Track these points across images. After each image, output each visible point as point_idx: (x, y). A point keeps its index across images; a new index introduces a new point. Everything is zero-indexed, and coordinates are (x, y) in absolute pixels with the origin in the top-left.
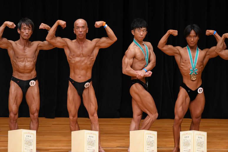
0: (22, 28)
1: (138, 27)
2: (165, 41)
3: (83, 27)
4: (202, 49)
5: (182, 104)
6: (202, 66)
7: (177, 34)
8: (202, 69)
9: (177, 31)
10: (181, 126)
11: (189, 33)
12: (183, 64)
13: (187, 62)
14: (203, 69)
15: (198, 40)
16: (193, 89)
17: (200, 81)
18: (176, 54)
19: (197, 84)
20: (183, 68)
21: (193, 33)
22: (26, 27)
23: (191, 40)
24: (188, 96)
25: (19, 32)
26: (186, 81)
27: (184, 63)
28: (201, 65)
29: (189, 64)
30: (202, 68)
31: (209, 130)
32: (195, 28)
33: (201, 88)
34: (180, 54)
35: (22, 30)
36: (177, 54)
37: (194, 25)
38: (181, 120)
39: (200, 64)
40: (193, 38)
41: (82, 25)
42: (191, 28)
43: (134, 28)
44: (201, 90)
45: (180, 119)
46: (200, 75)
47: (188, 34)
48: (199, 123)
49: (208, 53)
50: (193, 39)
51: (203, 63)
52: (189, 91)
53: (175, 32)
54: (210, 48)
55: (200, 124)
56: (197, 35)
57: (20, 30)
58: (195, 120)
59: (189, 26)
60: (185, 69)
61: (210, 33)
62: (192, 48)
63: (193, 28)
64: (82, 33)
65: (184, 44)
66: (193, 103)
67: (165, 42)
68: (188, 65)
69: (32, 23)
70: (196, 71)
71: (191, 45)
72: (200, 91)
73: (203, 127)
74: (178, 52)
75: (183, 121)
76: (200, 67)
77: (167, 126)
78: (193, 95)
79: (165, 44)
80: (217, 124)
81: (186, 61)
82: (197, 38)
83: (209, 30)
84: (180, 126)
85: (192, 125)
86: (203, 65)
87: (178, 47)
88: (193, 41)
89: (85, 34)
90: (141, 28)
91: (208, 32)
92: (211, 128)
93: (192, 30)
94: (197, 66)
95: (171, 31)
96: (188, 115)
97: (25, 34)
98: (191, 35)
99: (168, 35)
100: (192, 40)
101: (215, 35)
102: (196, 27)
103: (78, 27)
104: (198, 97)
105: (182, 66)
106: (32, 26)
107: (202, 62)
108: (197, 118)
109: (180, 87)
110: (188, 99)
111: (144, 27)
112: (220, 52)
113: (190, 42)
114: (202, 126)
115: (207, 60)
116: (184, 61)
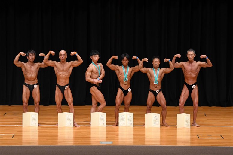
0: (29, 55)
1: (94, 55)
2: (110, 62)
3: (64, 55)
5: (120, 97)
7: (117, 59)
11: (123, 58)
14: (131, 78)
16: (126, 89)
18: (116, 70)
19: (128, 86)
21: (125, 58)
22: (31, 55)
25: (27, 58)
26: (121, 85)
32: (127, 56)
33: (130, 89)
34: (118, 70)
35: (29, 57)
37: (126, 54)
38: (119, 107)
40: (125, 61)
41: (64, 54)
42: (124, 55)
43: (92, 56)
45: (119, 106)
46: (129, 82)
48: (128, 108)
49: (133, 69)
53: (116, 57)
55: (129, 109)
56: (127, 59)
57: (28, 57)
58: (126, 106)
59: (123, 54)
60: (121, 78)
62: (125, 67)
63: (125, 56)
64: (64, 58)
65: (120, 64)
66: (126, 97)
68: (123, 76)
69: (35, 52)
70: (127, 79)
71: (125, 65)
73: (131, 110)
74: (117, 68)
76: (129, 78)
77: (112, 110)
78: (125, 92)
79: (110, 64)
80: (139, 109)
82: (127, 61)
83: (134, 57)
84: (119, 110)
85: (125, 109)
89: (65, 59)
90: (96, 55)
92: (136, 111)
96: (123, 104)
97: (31, 59)
98: (124, 59)
101: (137, 59)
103: (61, 55)
106: (35, 54)
107: (131, 74)
108: (127, 105)
109: (119, 88)
110: (123, 95)
111: (98, 54)
112: (140, 69)
113: (124, 63)
115: (133, 73)
116: (121, 74)
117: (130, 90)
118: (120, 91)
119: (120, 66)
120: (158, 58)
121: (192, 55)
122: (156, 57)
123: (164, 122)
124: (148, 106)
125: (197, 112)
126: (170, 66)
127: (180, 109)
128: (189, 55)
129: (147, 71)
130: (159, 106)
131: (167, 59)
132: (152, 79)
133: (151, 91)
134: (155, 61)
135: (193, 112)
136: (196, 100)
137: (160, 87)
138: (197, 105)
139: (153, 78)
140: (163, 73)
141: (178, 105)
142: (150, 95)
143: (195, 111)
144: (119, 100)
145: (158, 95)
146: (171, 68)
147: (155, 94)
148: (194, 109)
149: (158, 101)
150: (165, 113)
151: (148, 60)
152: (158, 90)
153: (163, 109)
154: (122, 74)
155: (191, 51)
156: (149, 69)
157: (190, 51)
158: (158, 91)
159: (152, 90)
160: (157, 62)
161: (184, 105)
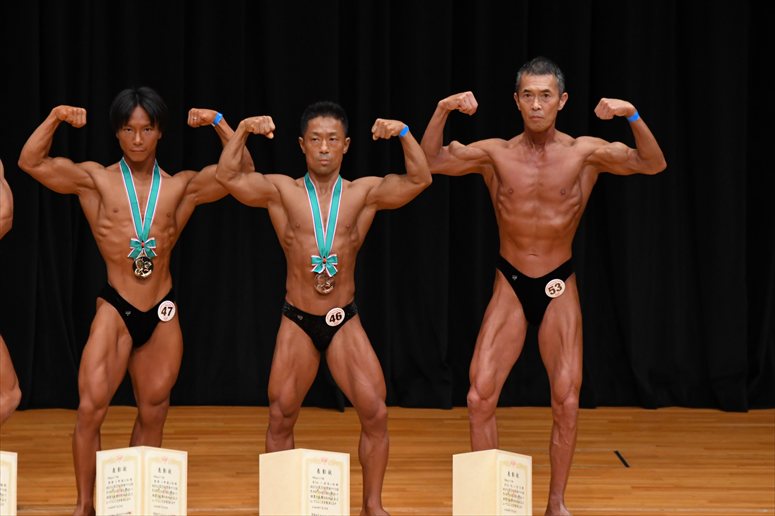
2: (42, 143)
4: (172, 171)
5: (106, 355)
6: (172, 230)
7: (84, 121)
8: (172, 238)
9: (84, 110)
10: (102, 432)
11: (127, 117)
12: (107, 223)
13: (119, 215)
14: (174, 239)
15: (159, 141)
16: (143, 307)
17: (166, 279)
18: (82, 189)
19: (156, 289)
20: (108, 236)
21: (139, 116)
23: (134, 139)
24: (127, 331)
26: (117, 279)
27: (109, 219)
28: (166, 227)
29: (126, 223)
30: (170, 236)
31: (194, 444)
32: (148, 101)
33: (168, 303)
34: (96, 189)
36: (87, 190)
37: (144, 89)
38: (100, 413)
39: (163, 221)
40: (139, 133)
42: (134, 98)
44: (168, 310)
45: (98, 407)
47: (124, 119)
48: (160, 421)
49: (191, 186)
50: (142, 138)
51: (175, 218)
52: (128, 313)
53: (78, 116)
54: (198, 169)
55: (166, 424)
56: (152, 123)
59: (127, 93)
60: (116, 239)
61: (204, 120)
62: (137, 167)
63: (139, 100)
65: (111, 154)
66: (143, 354)
67: (44, 148)
68: (124, 226)
70: (152, 246)
71: (135, 158)
72: (165, 314)
73: (176, 434)
74: (89, 180)
75: (107, 417)
76: (166, 234)
77: (53, 434)
78: (141, 325)
79: (43, 154)
80: (220, 424)
81: (116, 211)
82: (152, 135)
83: (200, 111)
84: (97, 431)
85: (139, 425)
86: (175, 225)
87: (92, 166)
88: (141, 144)
91: (194, 114)
92: (202, 439)
93: (135, 106)
94: (155, 230)
95: (63, 111)
96: (125, 393)
98: (133, 122)
99: (54, 123)
100: (138, 139)
101: (217, 125)
102: (151, 96)
104: (160, 333)
105: (104, 231)
107: (172, 215)
108: (155, 404)
109: (100, 299)
110: (126, 340)
112: (231, 179)
113: (130, 145)
114: (172, 431)
115: (186, 209)
116: (111, 214)
117: (167, 312)
118: (106, 317)
119: (106, 162)
120: (338, 115)
121: (545, 94)
122: (323, 112)
123: (372, 503)
124: (276, 410)
125: (575, 441)
126: (409, 163)
127: (471, 426)
128: (529, 93)
129: (268, 197)
130: (342, 411)
131: (386, 122)
132: (300, 243)
133: (294, 314)
134: (320, 131)
135: (552, 442)
136: (567, 370)
137: (346, 292)
138: (572, 400)
139: (303, 238)
140: (364, 205)
141: (462, 402)
142: (291, 340)
143: (561, 435)
144: (100, 370)
145: (337, 340)
146: (414, 176)
147: (320, 334)
148: (555, 423)
149: (340, 375)
150: (382, 446)
151: (273, 126)
152: (334, 311)
153: (369, 423)
154: (120, 215)
155: (542, 73)
156: (283, 181)
157: (535, 73)
158: (338, 316)
159: (302, 309)
160: (330, 137)
161: (494, 399)
